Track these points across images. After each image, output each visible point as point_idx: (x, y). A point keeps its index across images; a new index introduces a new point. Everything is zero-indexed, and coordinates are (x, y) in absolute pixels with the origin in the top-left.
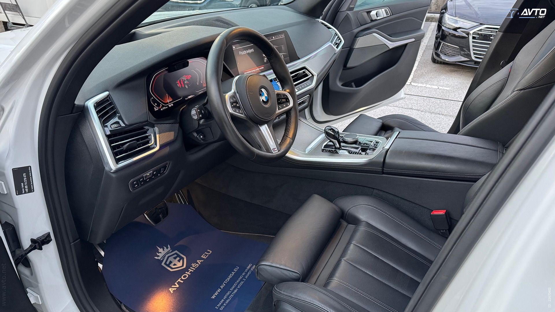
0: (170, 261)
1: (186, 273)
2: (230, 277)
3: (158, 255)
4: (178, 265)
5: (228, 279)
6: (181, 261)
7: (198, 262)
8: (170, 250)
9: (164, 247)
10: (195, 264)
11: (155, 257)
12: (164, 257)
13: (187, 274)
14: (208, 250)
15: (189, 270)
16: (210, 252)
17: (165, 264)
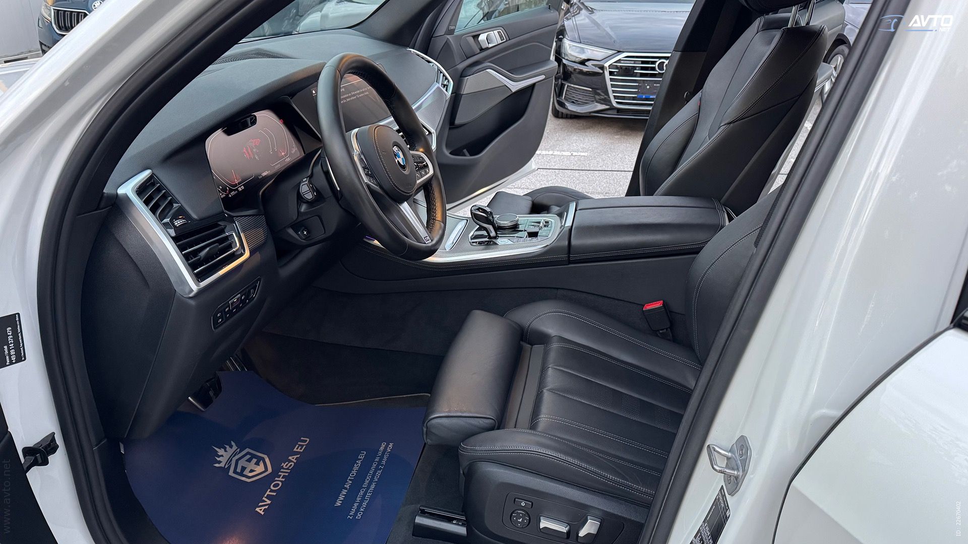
0: (242, 466)
1: (276, 479)
2: (356, 468)
3: (219, 461)
4: (257, 470)
5: (354, 472)
6: (261, 464)
7: (292, 459)
8: (237, 449)
9: (226, 446)
10: (287, 463)
11: (215, 465)
12: (229, 461)
13: (279, 481)
14: (302, 438)
15: (280, 473)
16: (307, 441)
17: (235, 472)
